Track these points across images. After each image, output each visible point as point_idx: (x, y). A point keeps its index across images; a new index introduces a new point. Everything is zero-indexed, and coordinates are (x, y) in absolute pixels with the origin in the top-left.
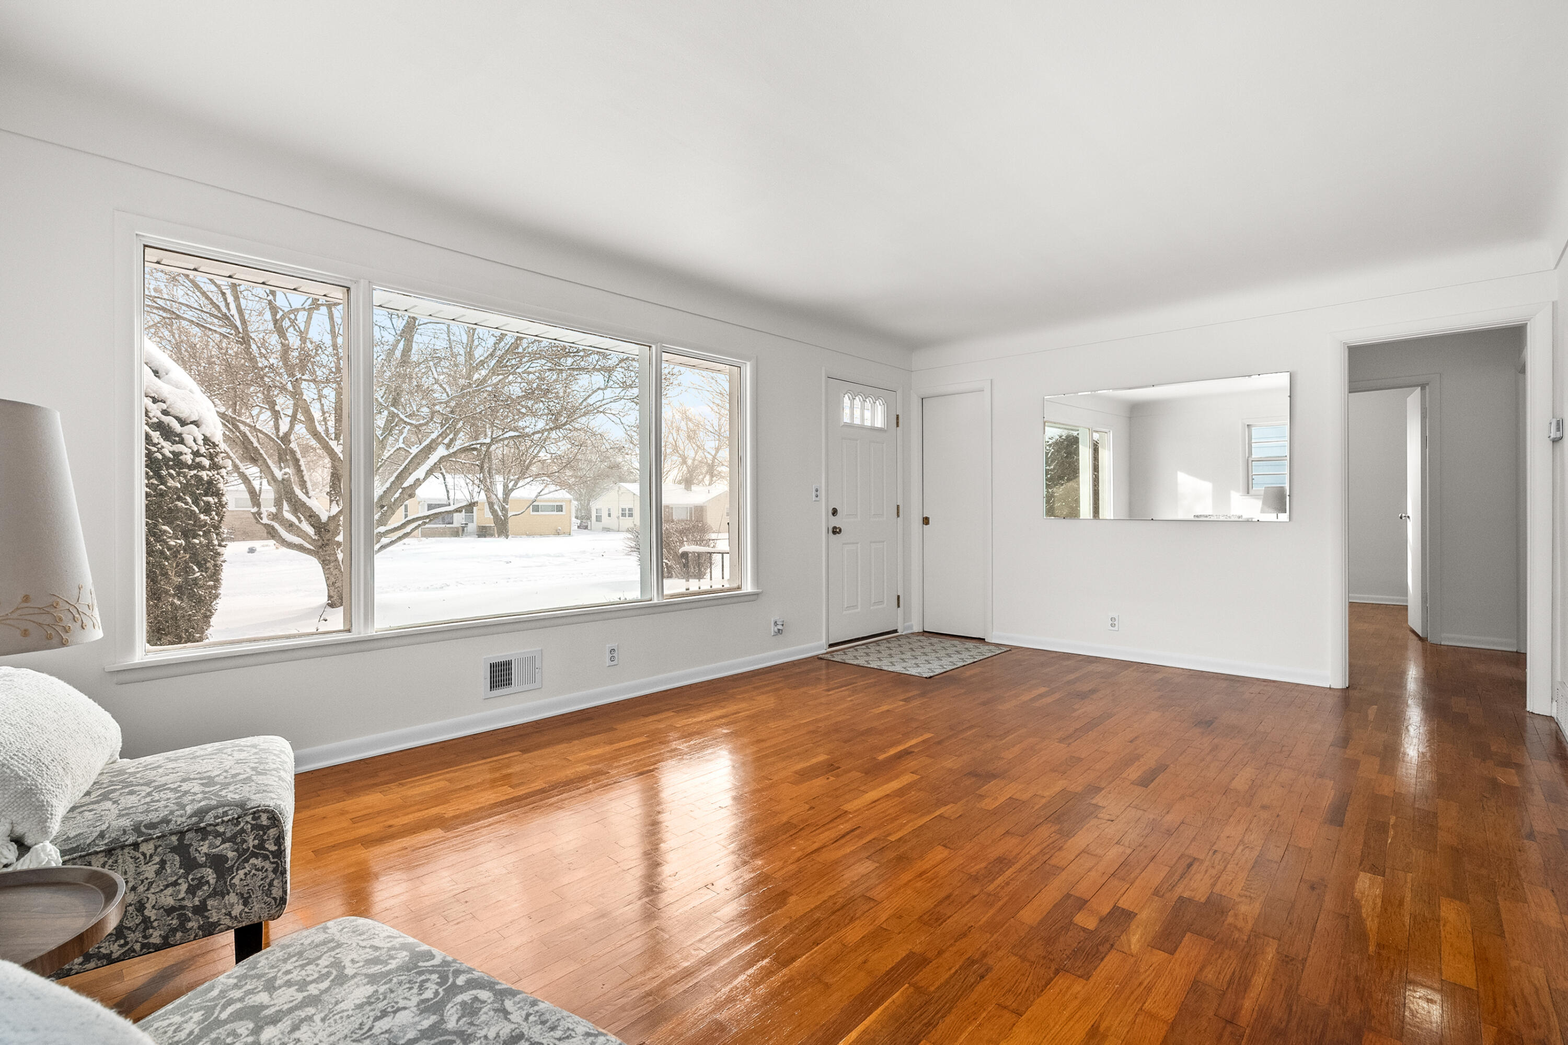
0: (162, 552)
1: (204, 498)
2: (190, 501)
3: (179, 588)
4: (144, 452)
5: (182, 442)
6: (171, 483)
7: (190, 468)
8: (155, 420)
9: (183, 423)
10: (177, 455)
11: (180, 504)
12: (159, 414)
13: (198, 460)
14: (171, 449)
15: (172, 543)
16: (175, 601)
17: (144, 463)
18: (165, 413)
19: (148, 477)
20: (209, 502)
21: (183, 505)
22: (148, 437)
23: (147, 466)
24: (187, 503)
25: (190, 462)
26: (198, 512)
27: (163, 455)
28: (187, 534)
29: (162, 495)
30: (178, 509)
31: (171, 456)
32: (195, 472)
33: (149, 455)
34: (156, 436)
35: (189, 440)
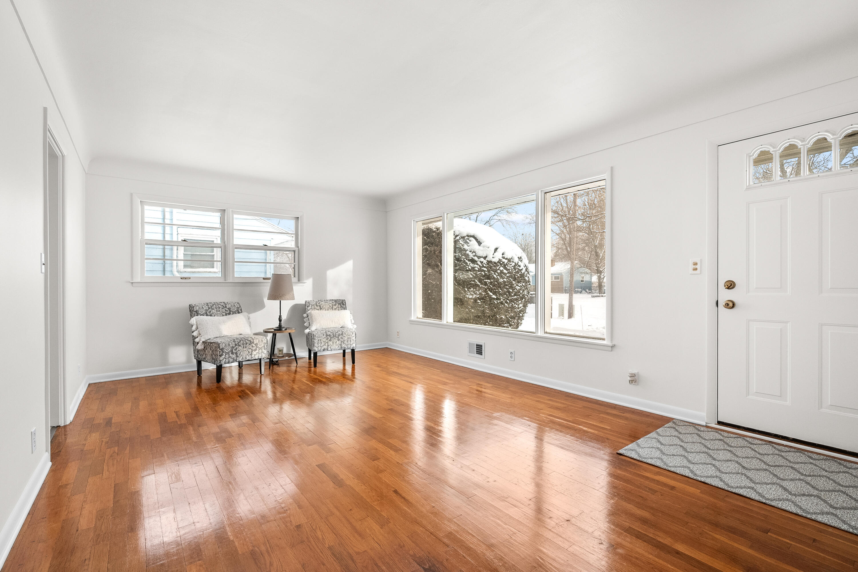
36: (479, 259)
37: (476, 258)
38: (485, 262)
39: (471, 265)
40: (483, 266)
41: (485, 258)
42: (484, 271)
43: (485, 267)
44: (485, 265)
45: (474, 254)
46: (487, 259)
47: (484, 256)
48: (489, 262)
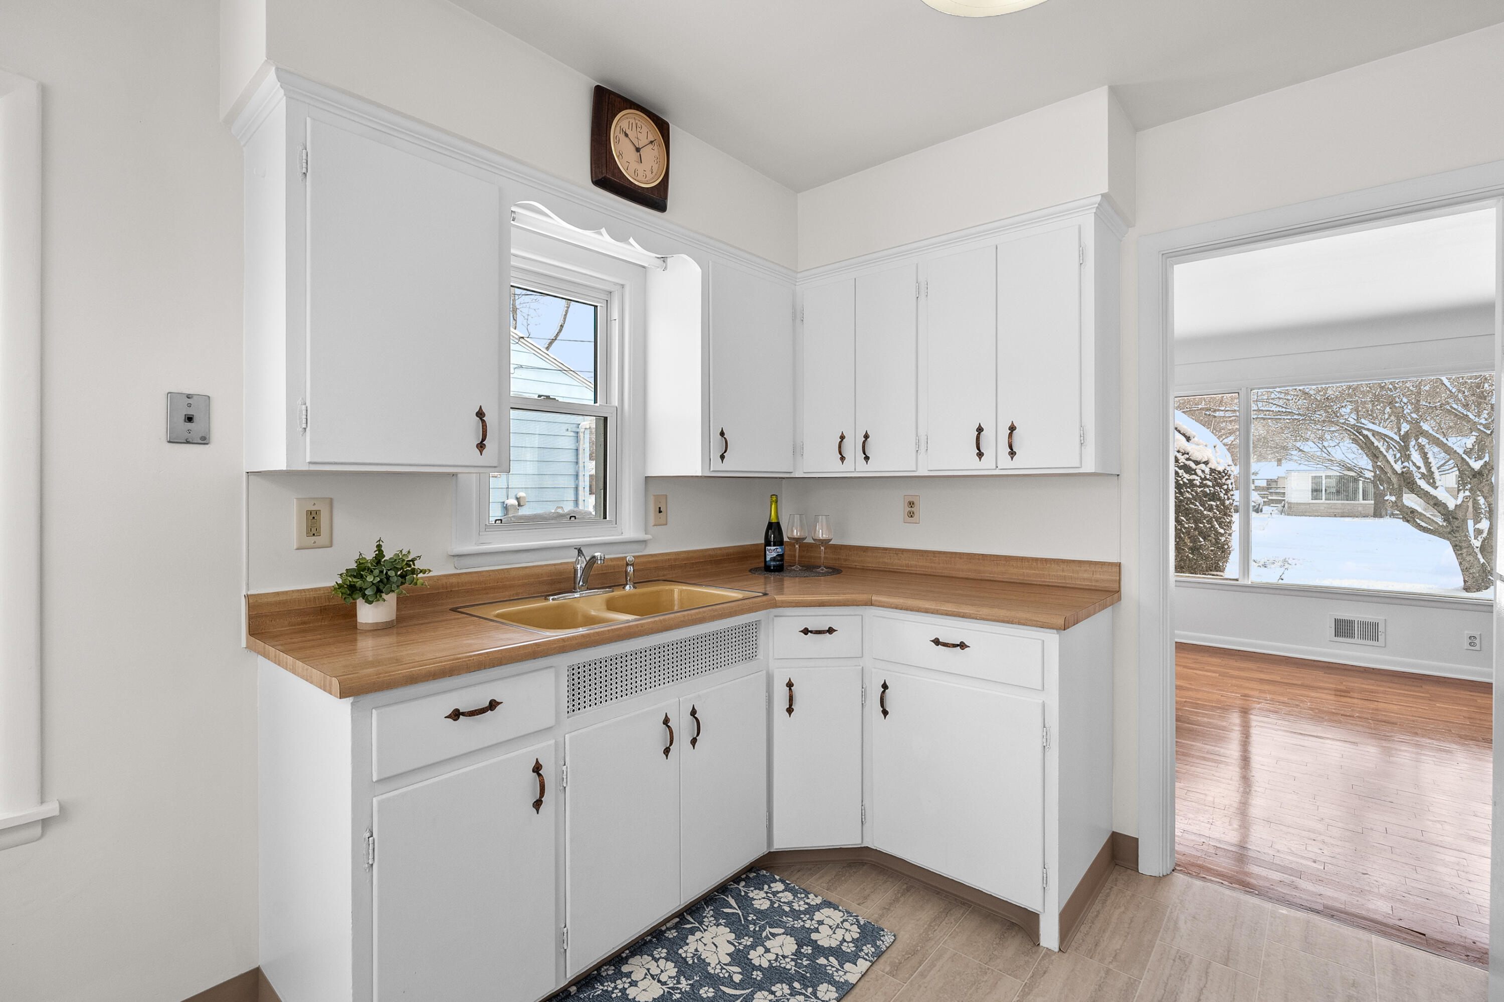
0: (1181, 530)
1: (1208, 503)
2: (1198, 504)
3: (1191, 549)
4: (1174, 480)
5: (1196, 474)
6: (1188, 495)
7: (1200, 487)
8: (1182, 464)
9: (1197, 463)
10: (1191, 481)
11: (1191, 506)
12: (1184, 461)
13: (1204, 482)
14: (1189, 478)
15: (1187, 526)
16: (1190, 555)
17: (1174, 487)
18: (1188, 459)
19: (1176, 493)
20: (1212, 505)
21: (1193, 506)
22: (1177, 473)
23: (1176, 488)
24: (1196, 505)
25: (1198, 484)
26: (1203, 510)
27: (1183, 482)
28: (1196, 521)
29: (1181, 501)
30: (1191, 509)
31: (1187, 482)
32: (1202, 489)
33: (1177, 482)
34: (1181, 472)
35: (1199, 472)
36: (1196, 465)
37: (1193, 465)
38: (1207, 471)
39: (1187, 476)
40: (1205, 479)
41: (1206, 463)
42: (1208, 486)
43: (1208, 480)
44: (1208, 477)
45: (1187, 456)
46: (1210, 465)
47: (1204, 460)
48: (1212, 471)
